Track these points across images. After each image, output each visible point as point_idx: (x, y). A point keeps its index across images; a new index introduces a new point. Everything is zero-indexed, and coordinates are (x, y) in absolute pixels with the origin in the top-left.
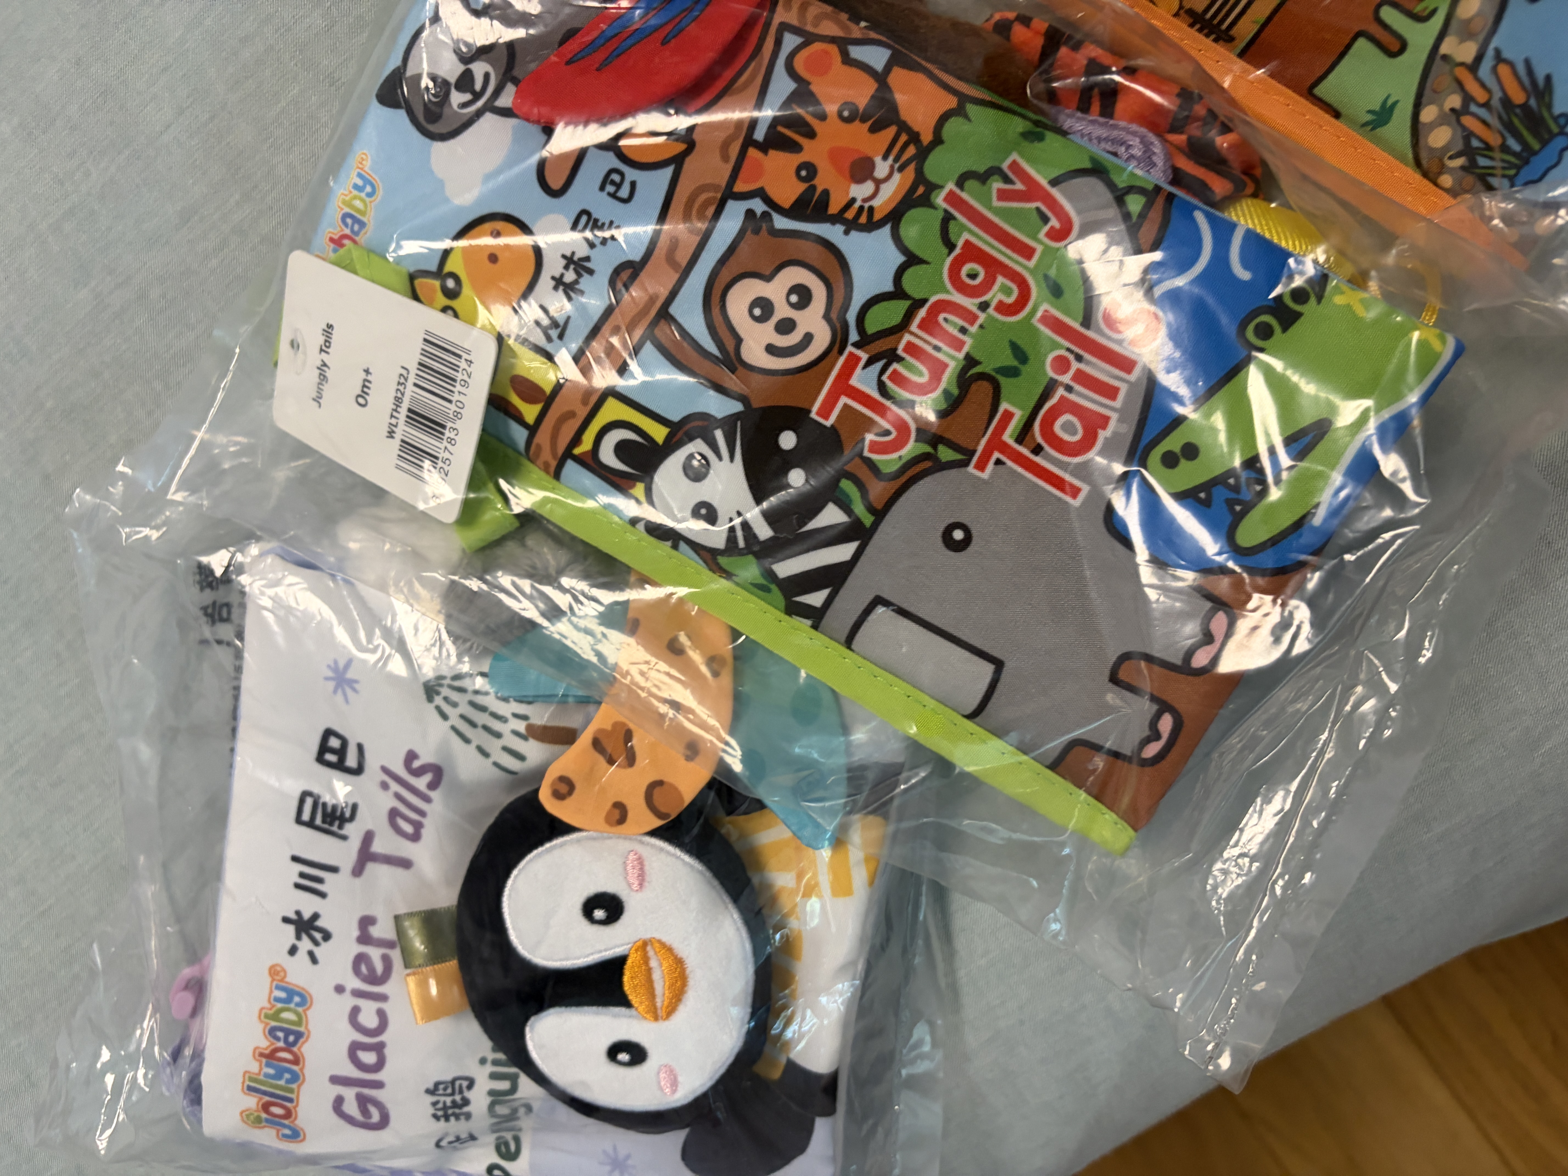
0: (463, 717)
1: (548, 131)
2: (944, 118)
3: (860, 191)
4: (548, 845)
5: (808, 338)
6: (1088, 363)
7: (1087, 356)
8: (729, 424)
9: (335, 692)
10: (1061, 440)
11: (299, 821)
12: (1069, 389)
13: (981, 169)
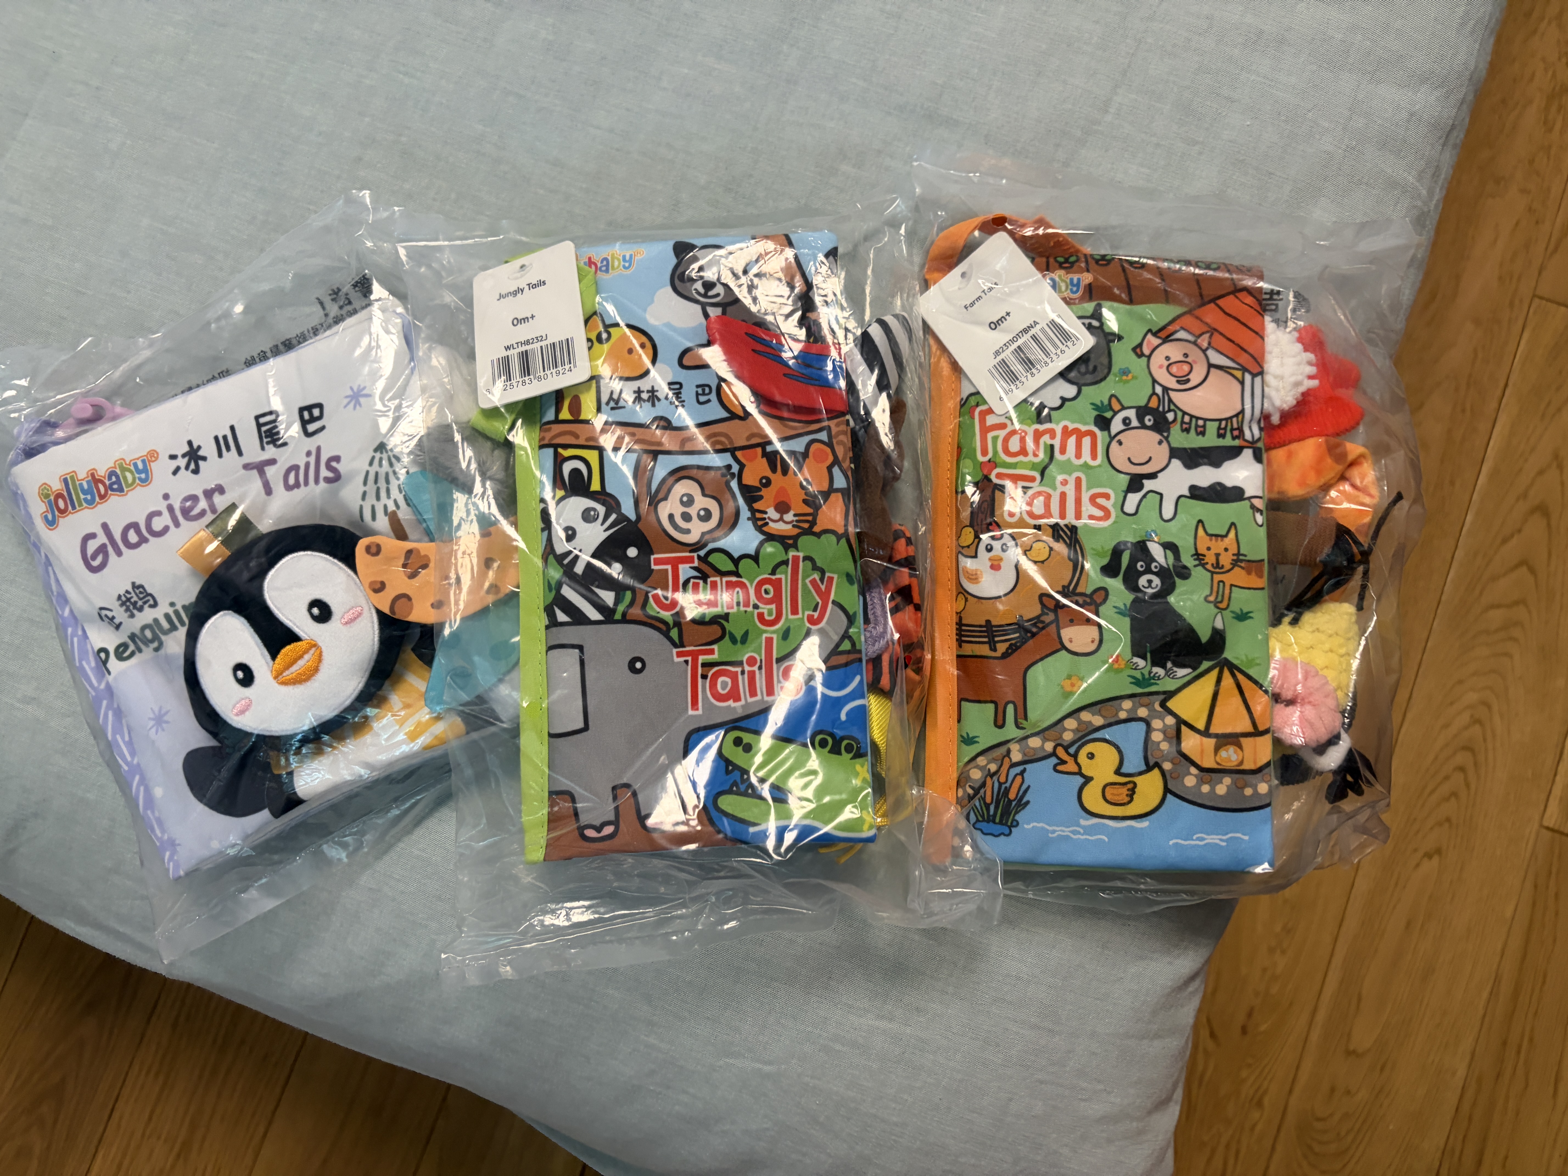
0: (377, 474)
1: (709, 344)
2: (833, 532)
3: (772, 513)
4: (336, 561)
5: (688, 531)
6: (761, 674)
7: (763, 670)
8: (622, 518)
9: (347, 397)
10: (716, 684)
11: (257, 418)
12: (743, 672)
13: (819, 564)
